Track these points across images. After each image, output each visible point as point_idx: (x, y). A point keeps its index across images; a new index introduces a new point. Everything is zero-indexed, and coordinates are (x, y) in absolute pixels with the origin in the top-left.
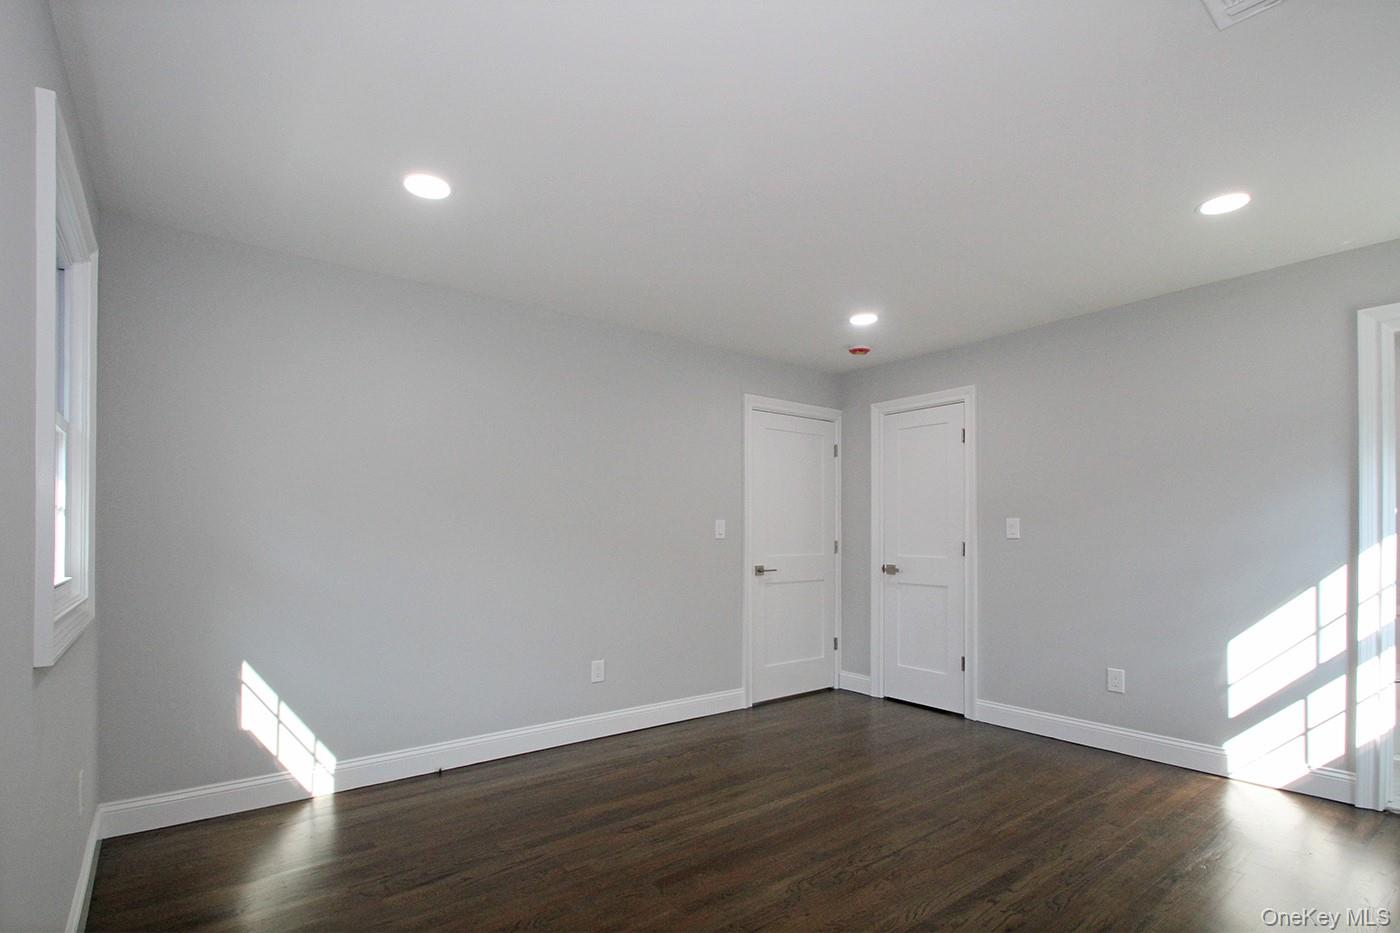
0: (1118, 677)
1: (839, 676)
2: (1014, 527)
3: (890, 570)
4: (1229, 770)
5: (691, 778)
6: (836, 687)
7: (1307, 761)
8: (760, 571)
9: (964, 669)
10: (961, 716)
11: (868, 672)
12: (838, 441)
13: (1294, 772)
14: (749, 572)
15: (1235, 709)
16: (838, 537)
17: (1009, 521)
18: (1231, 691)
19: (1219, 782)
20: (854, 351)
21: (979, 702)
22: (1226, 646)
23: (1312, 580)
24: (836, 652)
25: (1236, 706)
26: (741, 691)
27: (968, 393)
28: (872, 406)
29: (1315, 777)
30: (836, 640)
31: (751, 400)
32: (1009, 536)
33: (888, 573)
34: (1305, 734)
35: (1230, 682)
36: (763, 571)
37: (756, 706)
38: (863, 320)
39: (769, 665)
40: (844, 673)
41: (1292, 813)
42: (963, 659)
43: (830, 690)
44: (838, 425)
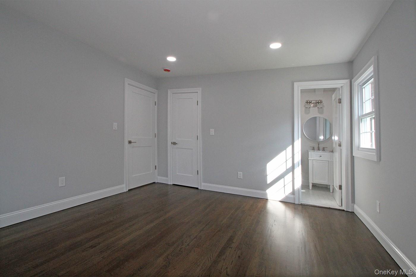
0: (240, 174)
1: (157, 178)
2: (212, 132)
3: (174, 143)
4: (268, 197)
5: (111, 221)
6: (156, 182)
7: (285, 193)
8: (130, 142)
9: (198, 174)
10: (197, 188)
11: (167, 177)
12: (156, 100)
13: (282, 197)
14: (126, 143)
15: (269, 182)
16: (156, 132)
17: (211, 129)
18: (268, 176)
19: (265, 200)
20: (165, 70)
21: (203, 184)
22: (266, 166)
23: (285, 148)
24: (156, 170)
25: (269, 181)
26: (124, 185)
27: (199, 90)
28: (169, 90)
29: (287, 197)
30: (156, 166)
31: (127, 81)
32: (211, 134)
33: (173, 144)
34: (284, 187)
35: (267, 174)
36: (132, 142)
37: (130, 190)
38: (171, 59)
39: (133, 176)
40: (159, 177)
41: (282, 207)
42: (198, 171)
43: (154, 183)
44: (156, 95)
